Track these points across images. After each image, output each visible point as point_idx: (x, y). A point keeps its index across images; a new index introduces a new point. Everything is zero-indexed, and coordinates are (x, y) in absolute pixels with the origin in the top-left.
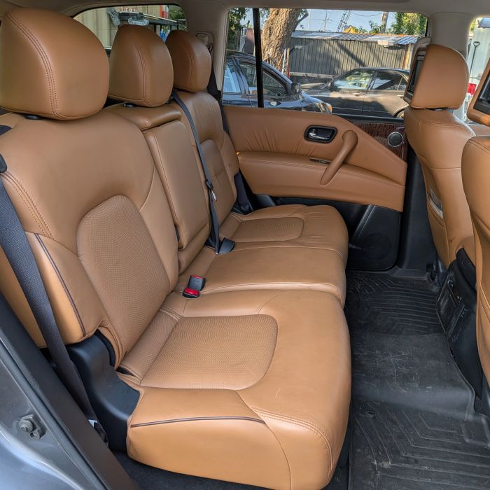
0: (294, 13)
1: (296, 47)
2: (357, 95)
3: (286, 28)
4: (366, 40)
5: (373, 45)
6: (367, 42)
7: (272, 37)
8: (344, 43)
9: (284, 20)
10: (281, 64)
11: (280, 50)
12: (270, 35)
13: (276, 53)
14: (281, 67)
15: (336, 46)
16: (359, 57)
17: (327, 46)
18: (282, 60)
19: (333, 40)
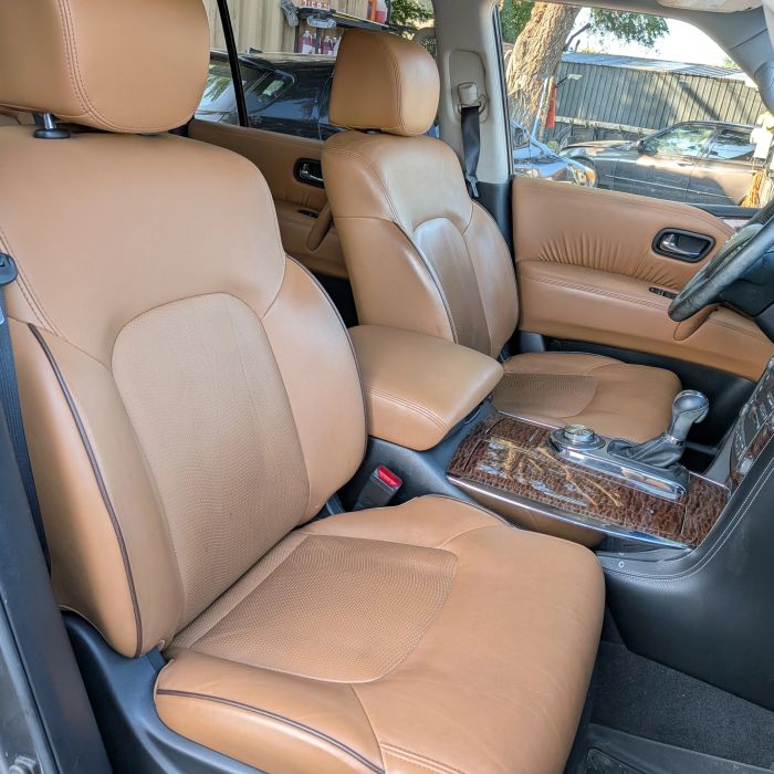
0: (563, 22)
1: (570, 76)
2: (681, 165)
3: (550, 44)
4: (727, 77)
5: (739, 86)
6: (728, 81)
7: (526, 58)
8: (689, 81)
9: (546, 31)
10: (539, 100)
11: (538, 79)
12: (524, 54)
13: (532, 84)
14: (538, 106)
15: (675, 84)
16: (711, 104)
17: (661, 83)
18: (540, 95)
19: (672, 74)
